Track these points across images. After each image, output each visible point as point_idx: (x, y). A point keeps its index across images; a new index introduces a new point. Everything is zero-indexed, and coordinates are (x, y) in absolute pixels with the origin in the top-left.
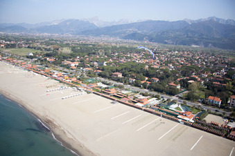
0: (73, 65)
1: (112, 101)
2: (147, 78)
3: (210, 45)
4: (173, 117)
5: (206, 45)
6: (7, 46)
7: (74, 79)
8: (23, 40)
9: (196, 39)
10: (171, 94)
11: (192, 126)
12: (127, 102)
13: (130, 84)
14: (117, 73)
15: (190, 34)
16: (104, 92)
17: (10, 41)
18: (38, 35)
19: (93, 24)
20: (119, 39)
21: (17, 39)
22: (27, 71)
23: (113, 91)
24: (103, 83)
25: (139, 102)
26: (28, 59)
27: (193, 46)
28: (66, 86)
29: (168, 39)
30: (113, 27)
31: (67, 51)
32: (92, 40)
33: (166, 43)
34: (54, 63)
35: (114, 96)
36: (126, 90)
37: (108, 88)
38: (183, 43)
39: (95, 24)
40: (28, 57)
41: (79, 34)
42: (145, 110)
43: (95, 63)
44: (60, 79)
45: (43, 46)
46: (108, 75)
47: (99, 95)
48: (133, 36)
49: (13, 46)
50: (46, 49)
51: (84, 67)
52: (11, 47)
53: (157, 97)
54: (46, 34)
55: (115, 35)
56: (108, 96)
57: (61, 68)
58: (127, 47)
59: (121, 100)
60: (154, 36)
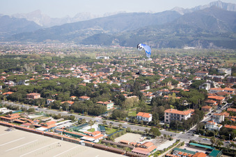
1: (6, 128)
2: (74, 98)
4: (78, 139)
10: (93, 113)
11: (94, 147)
12: (28, 128)
14: (33, 94)
23: (15, 116)
25: (43, 125)
35: (16, 122)
36: (37, 114)
42: (45, 135)
46: (20, 96)
53: (72, 119)
55: (69, 39)
56: (7, 123)
59: (21, 126)
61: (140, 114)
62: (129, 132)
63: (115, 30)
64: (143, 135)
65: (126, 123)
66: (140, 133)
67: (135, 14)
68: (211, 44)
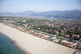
0: (26, 25)
1: (34, 36)
2: (48, 30)
4: (52, 41)
6: (6, 20)
7: (25, 30)
8: (12, 17)
10: (54, 34)
11: (57, 43)
12: (39, 36)
13: (42, 31)
14: (39, 28)
16: (33, 34)
17: (7, 18)
18: (17, 16)
19: (35, 12)
20: (44, 17)
21: (9, 17)
22: (11, 27)
23: (36, 33)
24: (34, 31)
25: (43, 36)
27: (69, 19)
28: (22, 32)
29: (61, 17)
31: (25, 21)
34: (20, 25)
35: (36, 35)
36: (40, 33)
37: (34, 32)
38: (66, 18)
40: (12, 23)
41: (30, 15)
42: (44, 39)
43: (33, 25)
44: (21, 30)
45: (18, 20)
46: (36, 28)
47: (31, 34)
48: (49, 16)
49: (8, 20)
50: (18, 21)
51: (29, 26)
52: (7, 20)
53: (49, 35)
54: (19, 16)
56: (34, 35)
57: (22, 27)
58: (46, 20)
61: (66, 35)
62: (64, 40)
63: (53, 14)
64: (68, 41)
65: (62, 37)
66: (67, 40)
67: (57, 11)
68: (75, 19)
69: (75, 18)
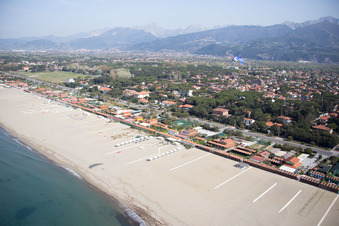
0: (141, 96)
3: (327, 59)
5: (321, 59)
6: (34, 69)
7: (154, 122)
8: (55, 59)
9: (305, 52)
13: (247, 128)
15: (294, 45)
16: (214, 146)
17: (36, 61)
18: (72, 51)
19: (150, 33)
21: (45, 59)
24: (205, 127)
25: (282, 162)
26: (69, 89)
28: (143, 135)
29: (262, 53)
30: (179, 37)
31: (124, 73)
32: (152, 56)
33: (260, 58)
34: (109, 93)
37: (216, 137)
38: (287, 58)
39: (153, 33)
40: (67, 85)
43: (175, 93)
44: (130, 120)
45: (87, 67)
47: (208, 151)
48: (210, 49)
49: (41, 69)
50: (90, 72)
51: (161, 99)
52: (39, 71)
54: (83, 50)
55: (183, 48)
57: (125, 103)
58: (208, 65)
59: (250, 160)
60: (241, 49)
69: (326, 56)
